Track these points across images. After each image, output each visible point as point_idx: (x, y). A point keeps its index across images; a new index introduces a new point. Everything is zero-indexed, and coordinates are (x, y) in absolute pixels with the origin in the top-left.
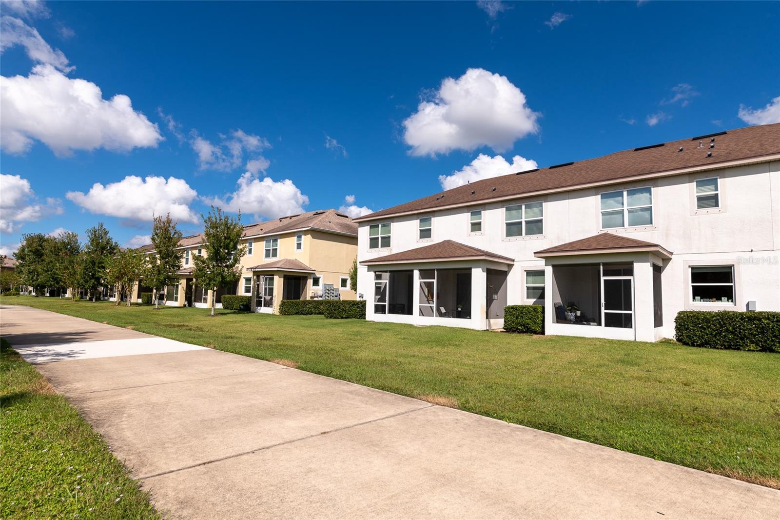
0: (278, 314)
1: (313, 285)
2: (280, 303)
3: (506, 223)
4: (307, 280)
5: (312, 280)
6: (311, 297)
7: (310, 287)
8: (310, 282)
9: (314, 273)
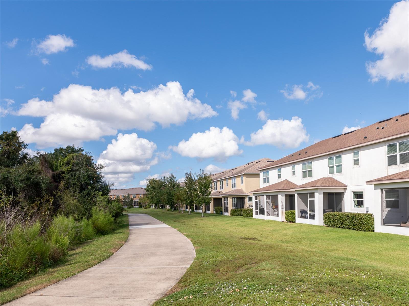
0: (230, 216)
1: (249, 201)
2: (230, 211)
3: (302, 171)
4: (245, 199)
5: (248, 199)
6: (248, 207)
7: (247, 202)
8: (247, 200)
9: (249, 195)
